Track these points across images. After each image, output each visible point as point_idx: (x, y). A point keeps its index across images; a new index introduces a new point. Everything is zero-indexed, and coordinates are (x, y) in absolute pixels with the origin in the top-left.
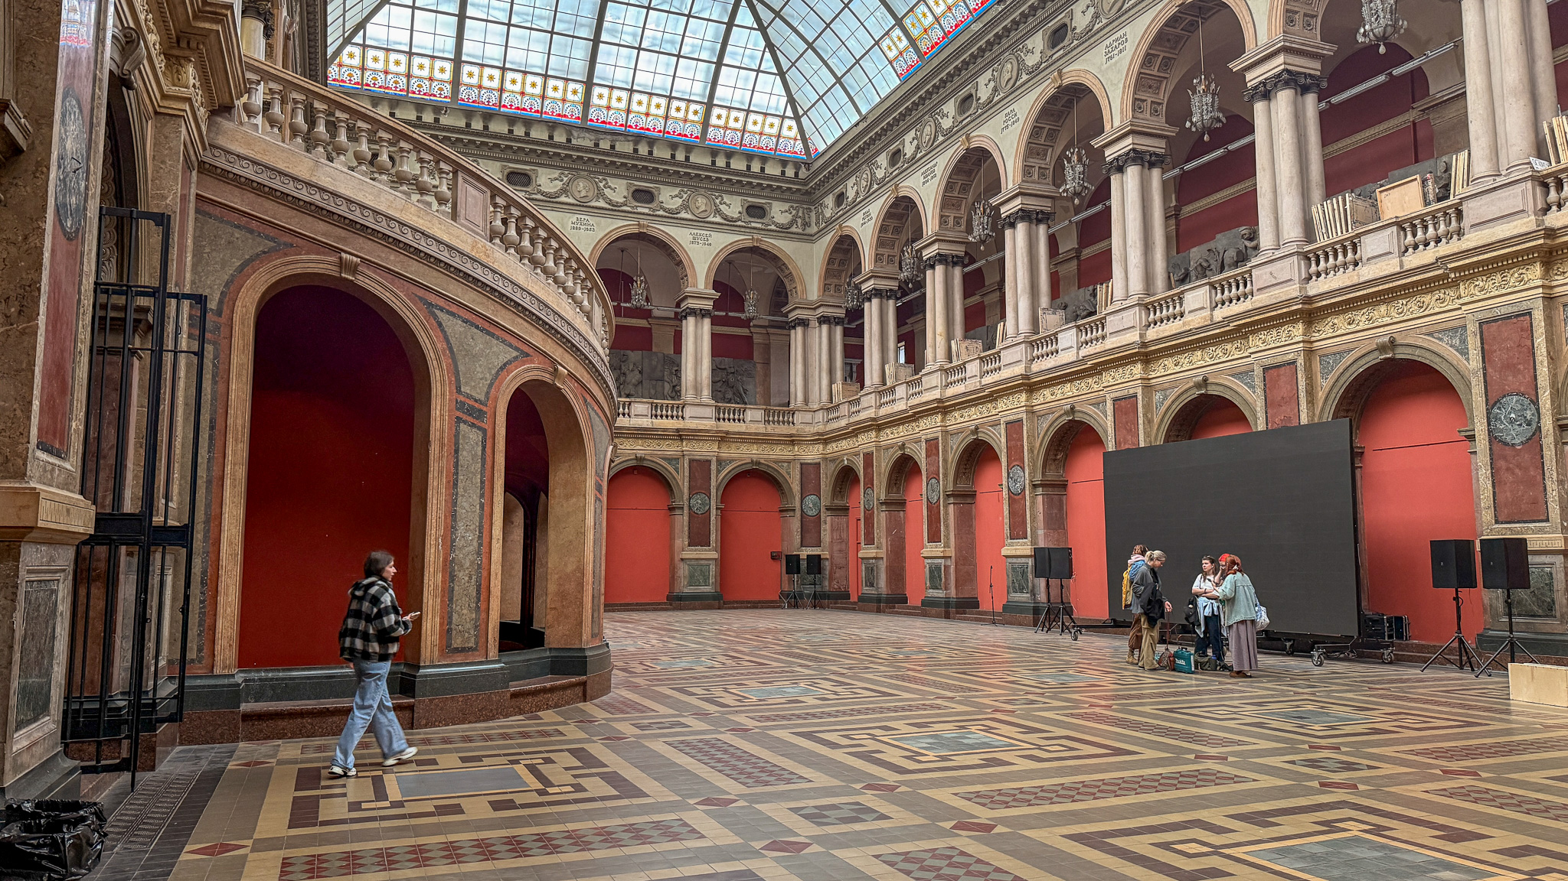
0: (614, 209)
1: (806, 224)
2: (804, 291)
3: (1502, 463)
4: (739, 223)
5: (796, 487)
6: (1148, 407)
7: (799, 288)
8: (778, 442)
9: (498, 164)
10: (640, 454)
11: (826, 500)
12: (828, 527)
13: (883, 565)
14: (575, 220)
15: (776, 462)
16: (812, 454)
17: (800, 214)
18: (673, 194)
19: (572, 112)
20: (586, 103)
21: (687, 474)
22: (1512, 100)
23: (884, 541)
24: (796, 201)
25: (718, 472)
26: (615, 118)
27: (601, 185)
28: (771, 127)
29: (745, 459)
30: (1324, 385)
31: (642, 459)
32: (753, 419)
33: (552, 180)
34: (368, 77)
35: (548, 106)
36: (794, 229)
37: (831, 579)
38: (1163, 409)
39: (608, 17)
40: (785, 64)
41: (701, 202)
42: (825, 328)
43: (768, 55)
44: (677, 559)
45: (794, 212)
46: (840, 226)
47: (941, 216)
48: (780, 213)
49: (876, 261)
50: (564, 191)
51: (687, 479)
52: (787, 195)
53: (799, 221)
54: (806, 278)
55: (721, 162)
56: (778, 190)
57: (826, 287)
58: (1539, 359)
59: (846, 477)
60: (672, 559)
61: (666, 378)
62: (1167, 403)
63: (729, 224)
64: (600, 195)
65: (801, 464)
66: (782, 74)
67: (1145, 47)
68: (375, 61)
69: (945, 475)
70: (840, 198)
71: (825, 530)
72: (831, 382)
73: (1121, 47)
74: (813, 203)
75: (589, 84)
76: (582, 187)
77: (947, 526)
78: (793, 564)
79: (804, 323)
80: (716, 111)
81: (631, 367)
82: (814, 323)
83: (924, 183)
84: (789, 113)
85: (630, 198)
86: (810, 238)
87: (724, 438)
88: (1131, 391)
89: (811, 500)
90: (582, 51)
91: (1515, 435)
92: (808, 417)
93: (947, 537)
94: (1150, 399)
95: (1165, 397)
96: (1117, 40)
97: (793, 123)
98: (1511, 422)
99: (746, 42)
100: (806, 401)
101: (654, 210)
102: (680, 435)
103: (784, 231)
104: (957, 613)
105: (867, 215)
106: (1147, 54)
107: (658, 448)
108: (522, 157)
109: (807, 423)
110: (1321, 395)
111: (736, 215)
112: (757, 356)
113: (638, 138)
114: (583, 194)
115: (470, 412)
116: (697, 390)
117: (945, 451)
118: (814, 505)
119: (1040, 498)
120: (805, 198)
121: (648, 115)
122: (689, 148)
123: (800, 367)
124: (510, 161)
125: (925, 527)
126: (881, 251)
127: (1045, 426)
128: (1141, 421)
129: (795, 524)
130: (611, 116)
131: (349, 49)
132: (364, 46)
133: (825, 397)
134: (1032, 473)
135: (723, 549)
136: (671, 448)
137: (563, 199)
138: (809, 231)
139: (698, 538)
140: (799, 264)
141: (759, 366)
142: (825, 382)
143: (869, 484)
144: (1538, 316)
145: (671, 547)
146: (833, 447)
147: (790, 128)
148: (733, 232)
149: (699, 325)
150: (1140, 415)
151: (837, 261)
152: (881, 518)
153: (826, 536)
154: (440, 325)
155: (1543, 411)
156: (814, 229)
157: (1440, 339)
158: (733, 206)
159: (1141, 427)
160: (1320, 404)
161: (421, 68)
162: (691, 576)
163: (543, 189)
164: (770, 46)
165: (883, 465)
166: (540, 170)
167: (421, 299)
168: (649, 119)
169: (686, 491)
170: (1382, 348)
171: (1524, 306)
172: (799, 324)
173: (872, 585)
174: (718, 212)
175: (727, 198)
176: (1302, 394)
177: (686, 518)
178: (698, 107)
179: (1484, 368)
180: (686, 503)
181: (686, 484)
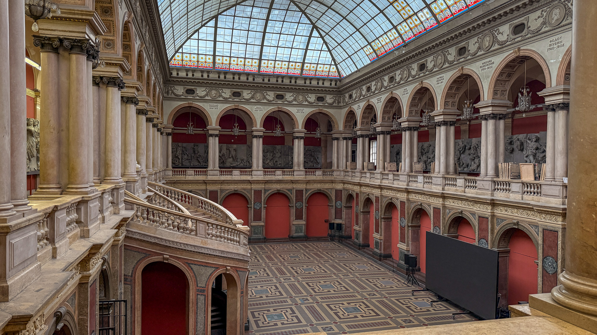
0: (270, 103)
1: (339, 102)
2: (338, 127)
3: (545, 278)
4: (314, 104)
5: (334, 198)
6: (444, 214)
7: (336, 126)
8: (327, 182)
9: (229, 90)
10: (279, 188)
11: (344, 204)
12: (344, 213)
13: (361, 234)
14: (256, 108)
15: (327, 189)
16: (340, 186)
17: (337, 99)
18: (290, 95)
19: (254, 69)
20: (260, 66)
21: (295, 195)
22: (559, 155)
23: (362, 225)
24: (335, 94)
25: (306, 193)
26: (270, 70)
27: (265, 94)
28: (326, 68)
29: (315, 188)
30: (497, 228)
31: (279, 190)
32: (318, 175)
33: (248, 94)
34: (184, 63)
35: (246, 68)
36: (334, 105)
37: (345, 231)
38: (449, 216)
39: (266, 38)
40: (331, 48)
41: (301, 97)
42: (345, 141)
43: (324, 45)
44: (291, 224)
45: (335, 98)
46: (350, 107)
47: (383, 117)
48: (329, 99)
49: (362, 124)
50: (252, 98)
51: (295, 197)
52: (332, 93)
53: (336, 101)
54: (339, 122)
55: (308, 82)
56: (328, 91)
57: (345, 127)
58: (559, 248)
59: (350, 197)
60: (290, 224)
61: (289, 154)
62: (450, 214)
63: (311, 105)
64: (265, 98)
65: (336, 190)
66: (330, 51)
67: (449, 84)
68: (187, 57)
69: (381, 211)
70: (351, 96)
71: (343, 214)
72: (347, 161)
73: (442, 81)
74: (342, 94)
75: (260, 60)
76: (258, 96)
77: (381, 229)
78: (332, 226)
79: (337, 139)
80: (306, 65)
81: (277, 151)
82: (341, 139)
83: (377, 103)
84: (333, 63)
85: (275, 98)
86: (340, 108)
87: (308, 182)
88: (439, 207)
89: (339, 203)
90: (257, 49)
91: (550, 270)
92: (338, 173)
93: (381, 232)
94: (445, 211)
95: (450, 212)
96: (440, 77)
97: (335, 66)
98: (549, 266)
99: (316, 42)
100: (338, 167)
101: (284, 102)
102: (292, 182)
103: (331, 106)
104: (384, 259)
105: (359, 106)
106: (450, 87)
107: (285, 186)
108: (238, 87)
109: (338, 175)
110: (496, 231)
111: (313, 101)
112: (322, 144)
113: (278, 76)
114: (259, 98)
115: (201, 291)
116: (299, 165)
117: (381, 202)
118: (340, 204)
119: (410, 231)
120: (339, 93)
121: (281, 68)
122: (296, 78)
123: (336, 155)
124: (233, 88)
125: (374, 226)
126: (364, 120)
127: (413, 206)
128: (441, 219)
129: (333, 211)
130: (268, 70)
131: (177, 54)
132: (182, 53)
133: (344, 167)
134: (408, 222)
135: (308, 220)
136: (289, 186)
137: (252, 100)
138: (340, 105)
139: (299, 217)
140: (336, 117)
141: (323, 148)
142: (344, 161)
143: (357, 204)
144: (560, 234)
145: (290, 219)
146: (346, 186)
147: (333, 68)
148: (312, 107)
149: (300, 142)
150: (441, 216)
151: (350, 117)
152: (361, 217)
153: (344, 216)
154: (192, 269)
155: (558, 266)
156: (342, 104)
157: (532, 228)
158: (312, 98)
159: (441, 220)
160: (495, 234)
161: (202, 59)
162: (296, 230)
163: (245, 97)
164: (325, 42)
165: (362, 198)
166: (244, 91)
167: (186, 263)
168: (282, 69)
169: (294, 201)
170: (515, 224)
171: (556, 229)
172: (336, 139)
173: (357, 239)
174: (307, 100)
175: (310, 95)
176: (489, 230)
177: (294, 210)
178: (299, 64)
179: (543, 244)
180: (295, 205)
181: (295, 199)
